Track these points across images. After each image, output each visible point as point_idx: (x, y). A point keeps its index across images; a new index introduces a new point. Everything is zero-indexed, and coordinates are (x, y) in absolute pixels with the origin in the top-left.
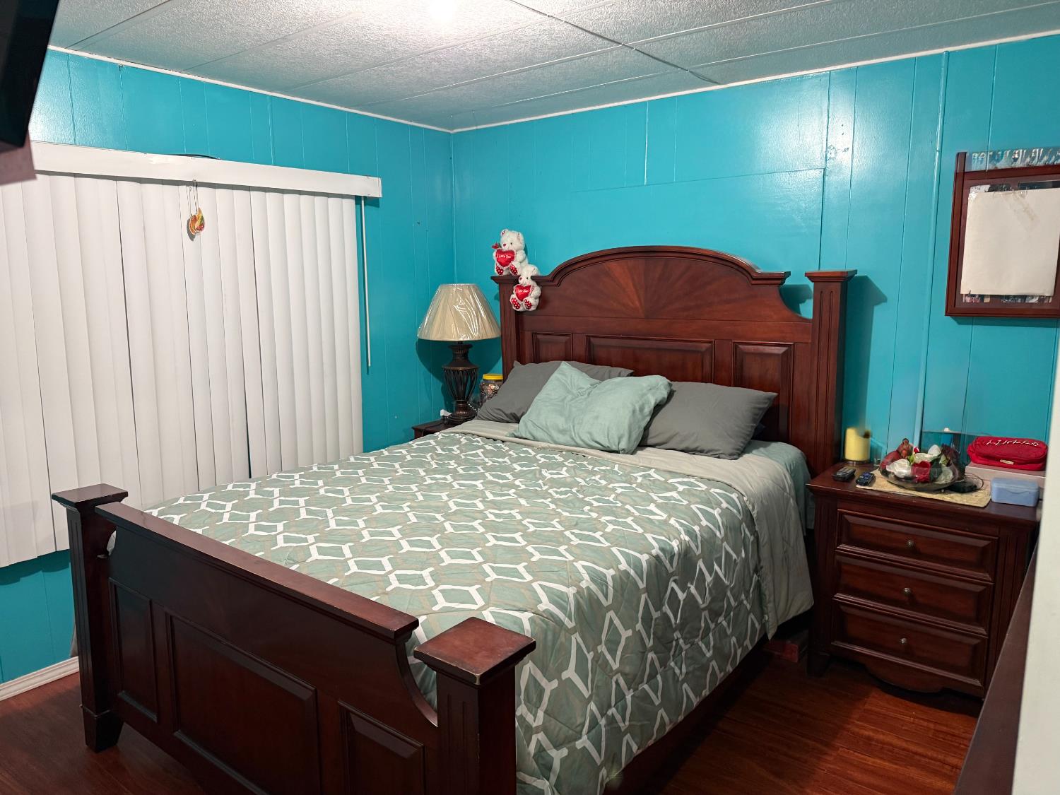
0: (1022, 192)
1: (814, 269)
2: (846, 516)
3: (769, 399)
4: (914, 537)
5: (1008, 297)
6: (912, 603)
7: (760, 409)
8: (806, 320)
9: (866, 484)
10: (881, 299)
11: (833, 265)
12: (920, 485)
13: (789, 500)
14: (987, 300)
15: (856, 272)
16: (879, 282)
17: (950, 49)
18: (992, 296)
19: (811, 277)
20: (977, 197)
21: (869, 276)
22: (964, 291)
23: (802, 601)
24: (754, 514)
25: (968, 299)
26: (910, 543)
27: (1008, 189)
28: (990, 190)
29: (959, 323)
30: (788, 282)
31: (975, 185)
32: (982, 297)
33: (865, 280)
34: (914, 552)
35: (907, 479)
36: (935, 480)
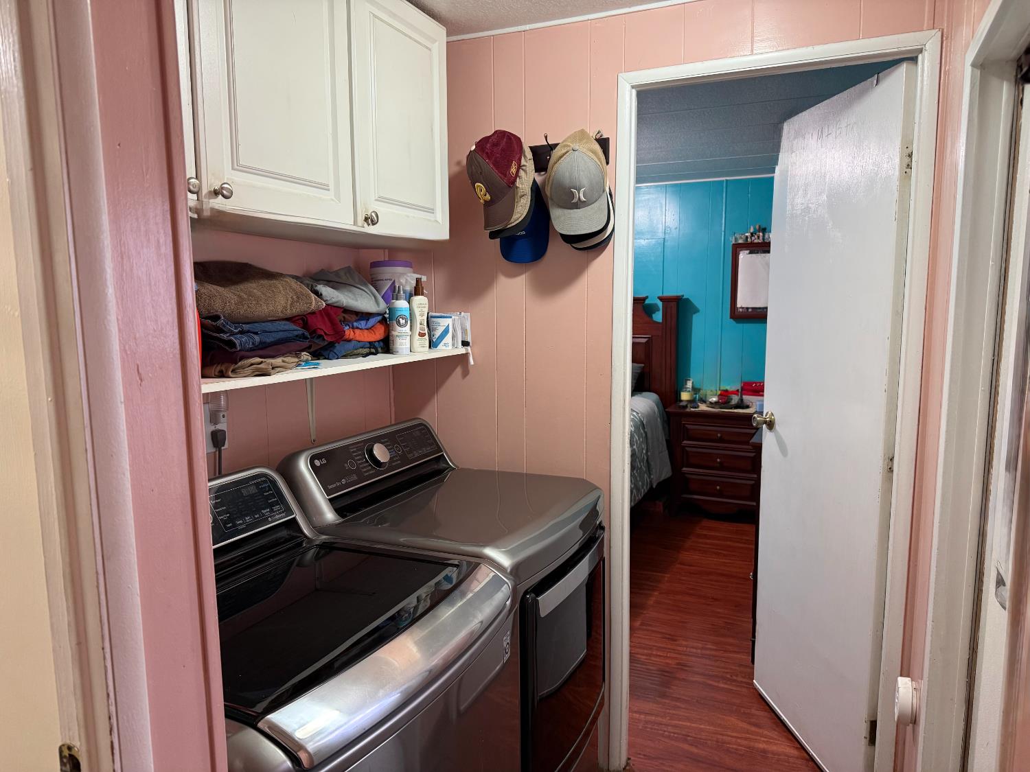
0: (764, 254)
1: (660, 295)
2: (686, 426)
3: (640, 367)
4: (720, 432)
5: (760, 308)
6: (722, 467)
7: (637, 373)
8: (659, 323)
9: (696, 408)
10: (696, 311)
11: (670, 292)
12: (723, 405)
13: (657, 420)
14: (750, 310)
15: (683, 296)
16: (696, 302)
17: (728, 178)
18: (752, 308)
19: (661, 299)
20: (743, 256)
21: (690, 299)
22: (739, 306)
23: (666, 472)
24: (645, 422)
25: (741, 310)
26: (719, 435)
27: (758, 253)
28: (750, 253)
29: (737, 322)
30: (647, 302)
31: (742, 250)
32: (747, 308)
33: (687, 300)
34: (721, 440)
35: (716, 403)
36: (729, 402)
